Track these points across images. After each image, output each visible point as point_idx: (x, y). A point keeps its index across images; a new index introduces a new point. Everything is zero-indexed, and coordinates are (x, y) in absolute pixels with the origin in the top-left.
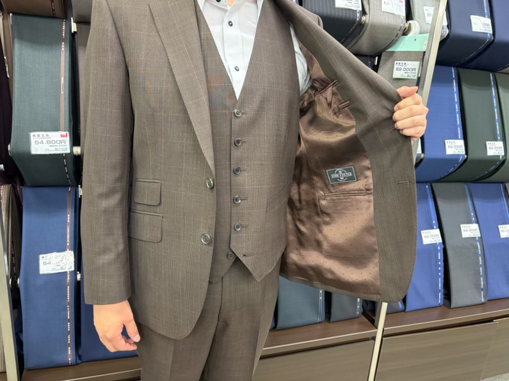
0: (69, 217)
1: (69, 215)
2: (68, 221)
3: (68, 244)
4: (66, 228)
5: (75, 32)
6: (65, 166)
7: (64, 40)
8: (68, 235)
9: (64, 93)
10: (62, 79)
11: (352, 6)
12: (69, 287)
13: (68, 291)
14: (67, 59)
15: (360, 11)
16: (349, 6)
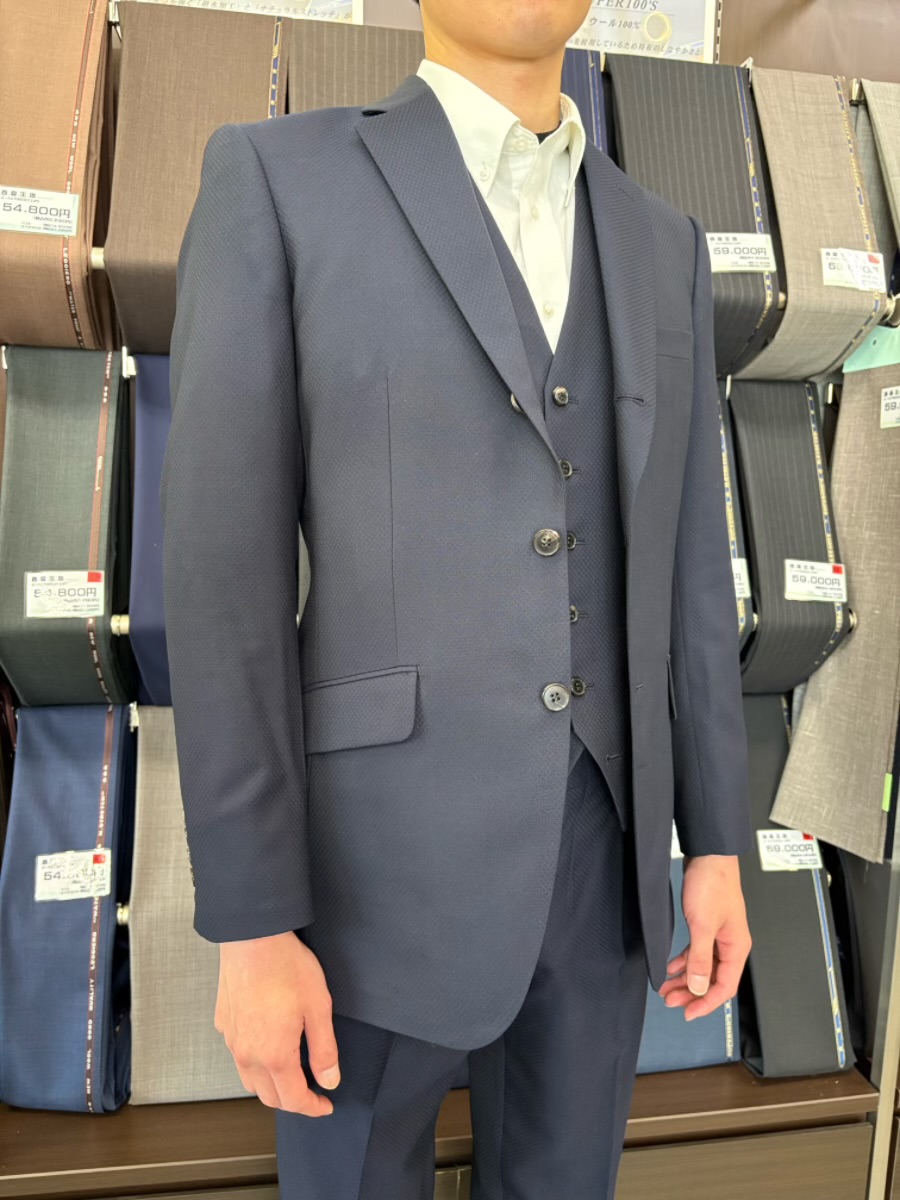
0: (107, 773)
1: (106, 768)
2: (105, 780)
3: (101, 833)
4: (99, 796)
6: (94, 648)
7: (107, 382)
8: (102, 812)
9: (102, 490)
10: (100, 460)
11: (751, 264)
12: (95, 934)
13: (94, 945)
14: (113, 421)
15: (772, 274)
16: (744, 266)
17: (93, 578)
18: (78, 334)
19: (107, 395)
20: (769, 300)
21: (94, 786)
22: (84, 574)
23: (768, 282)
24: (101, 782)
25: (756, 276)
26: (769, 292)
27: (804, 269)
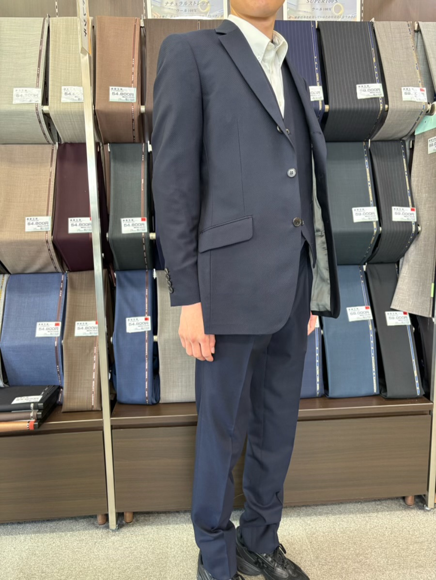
0: (147, 292)
1: (147, 290)
2: (147, 294)
3: (147, 311)
4: (145, 299)
5: (151, 152)
6: (144, 244)
7: (143, 154)
8: (147, 305)
9: (144, 190)
10: (143, 180)
11: (374, 95)
12: (147, 343)
13: (147, 347)
14: (146, 167)
15: (382, 98)
16: (371, 95)
17: (143, 220)
18: (134, 137)
19: (144, 158)
20: (381, 107)
21: (143, 296)
22: (140, 219)
23: (381, 101)
24: (145, 295)
25: (376, 99)
26: (381, 105)
27: (395, 95)
